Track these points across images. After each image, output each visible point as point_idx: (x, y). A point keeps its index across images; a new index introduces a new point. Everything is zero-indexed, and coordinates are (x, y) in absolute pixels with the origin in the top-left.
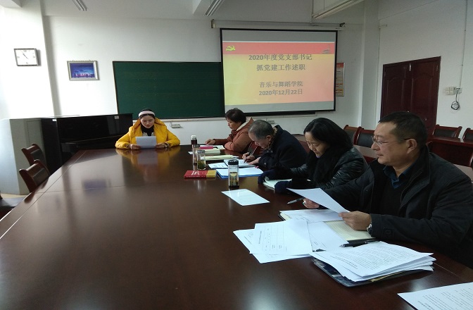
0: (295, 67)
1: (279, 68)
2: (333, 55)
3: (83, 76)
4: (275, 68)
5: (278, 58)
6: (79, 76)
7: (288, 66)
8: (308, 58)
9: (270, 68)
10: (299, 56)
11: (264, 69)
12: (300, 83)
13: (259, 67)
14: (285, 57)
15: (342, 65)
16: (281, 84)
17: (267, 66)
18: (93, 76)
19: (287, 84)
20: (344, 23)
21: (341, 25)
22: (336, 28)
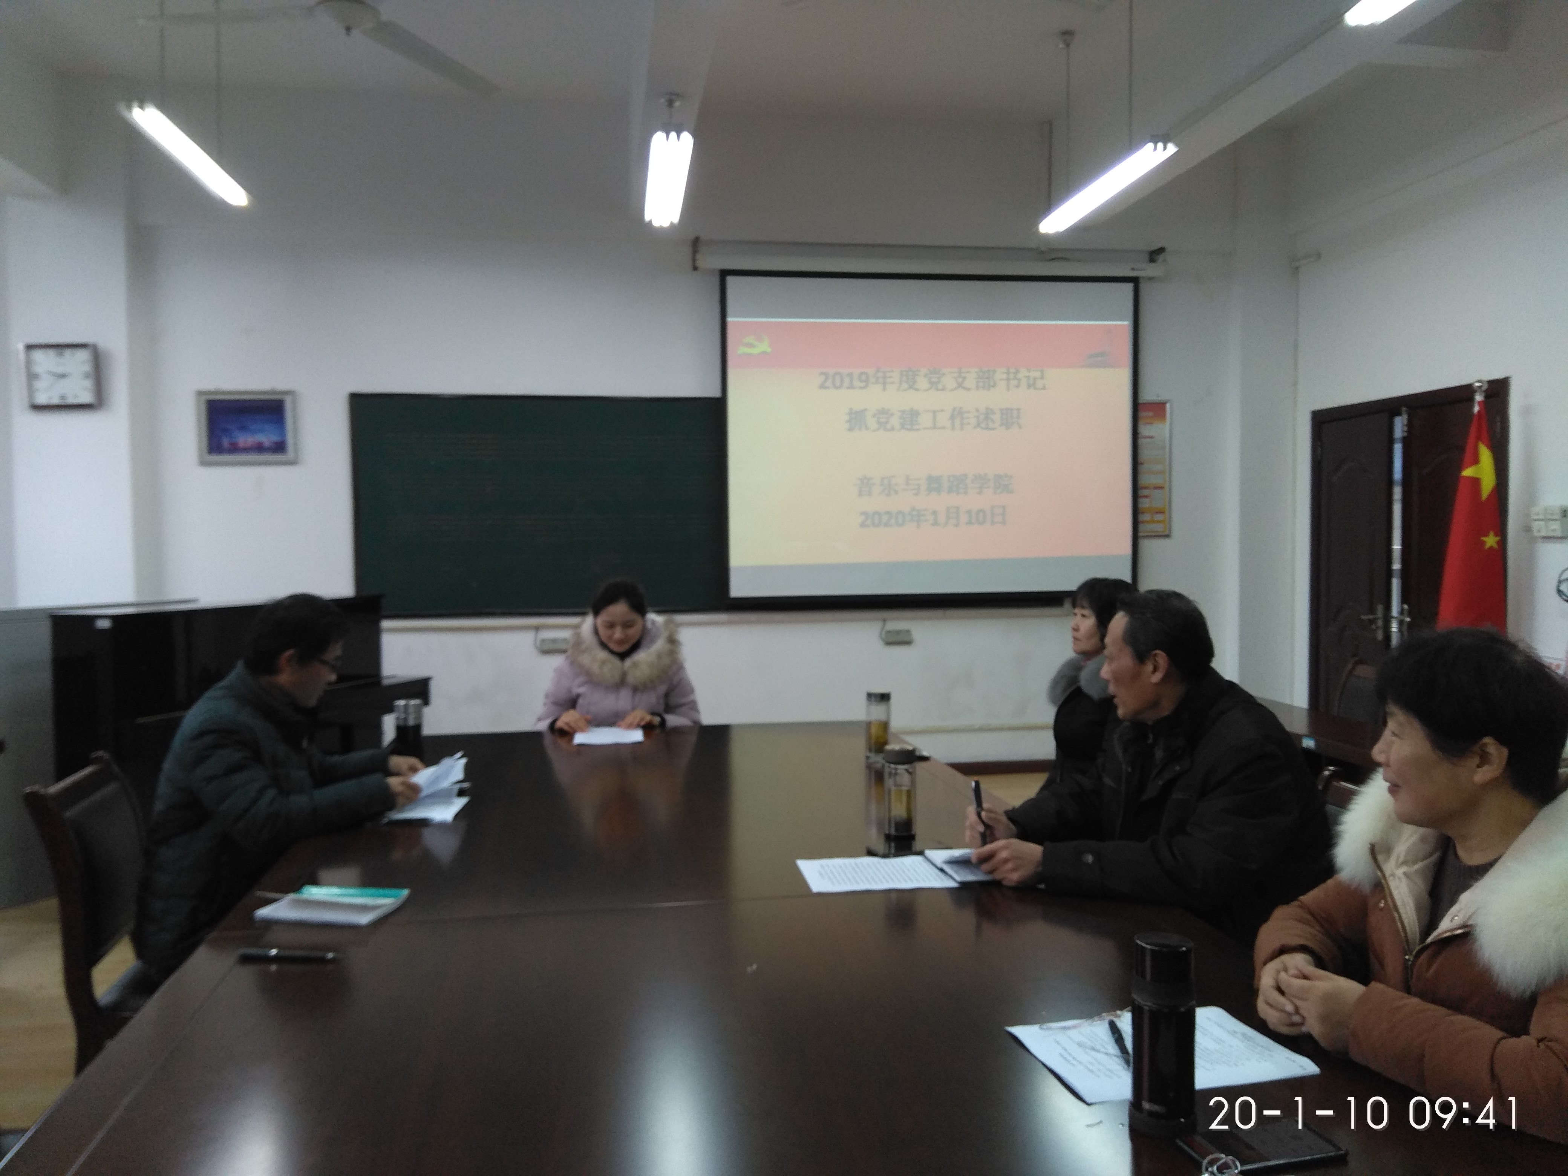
0: (985, 419)
1: (925, 420)
2: (1125, 375)
3: (247, 450)
4: (910, 419)
5: (922, 383)
7: (957, 414)
8: (1031, 385)
9: (895, 421)
10: (1000, 374)
11: (872, 423)
12: (1002, 484)
13: (856, 419)
14: (949, 381)
15: (1159, 409)
16: (934, 484)
17: (883, 415)
19: (958, 484)
20: (1162, 250)
21: (1155, 255)
22: (1133, 269)
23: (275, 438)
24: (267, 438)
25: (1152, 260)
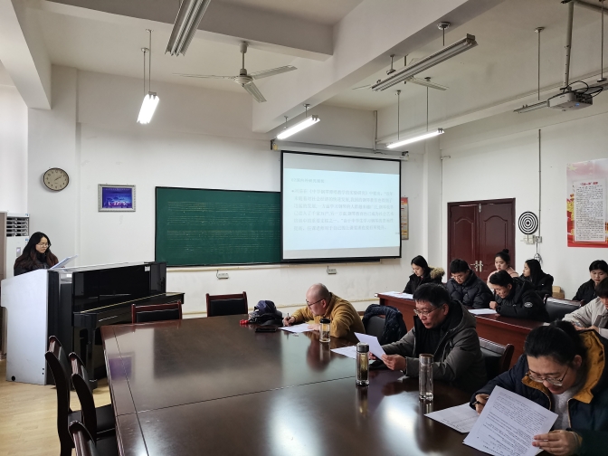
3: (117, 206)
6: (112, 206)
23: (128, 202)
24: (125, 202)
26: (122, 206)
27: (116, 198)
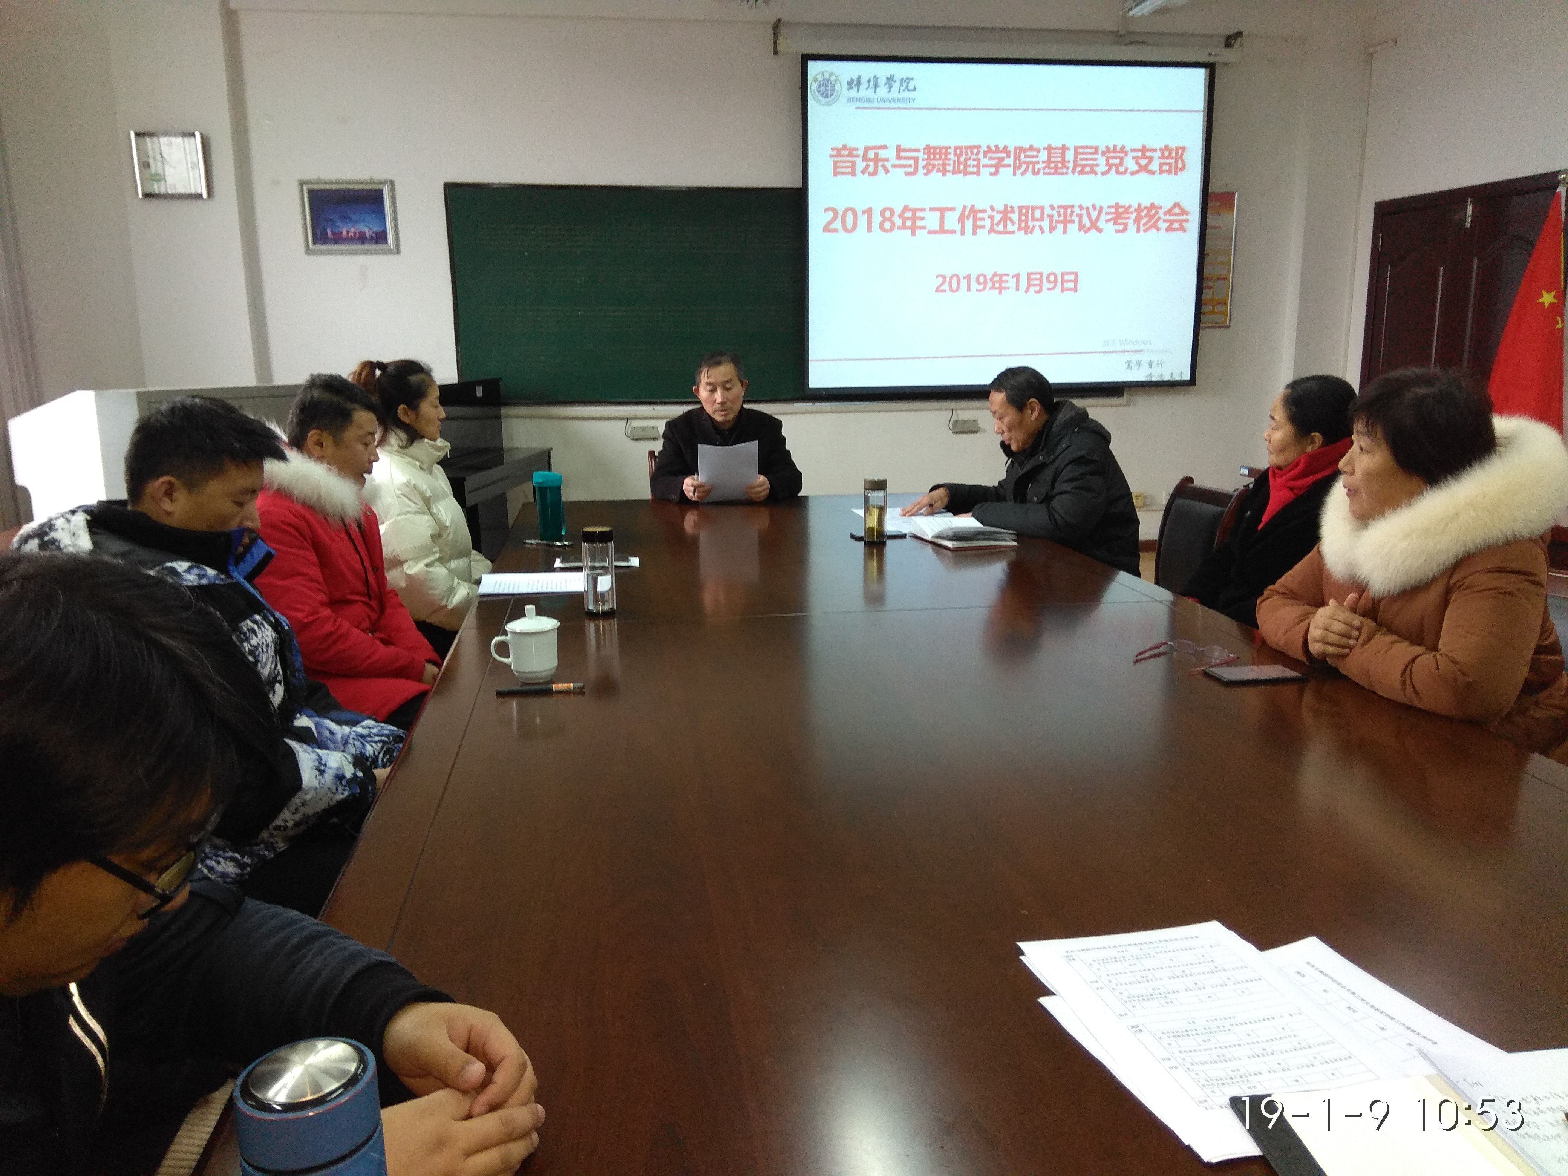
3: (350, 240)
6: (338, 239)
15: (1227, 199)
18: (380, 237)
20: (1239, 34)
21: (1230, 41)
22: (1210, 54)
23: (376, 229)
24: (367, 230)
25: (1228, 45)
26: (362, 239)
27: (346, 218)
